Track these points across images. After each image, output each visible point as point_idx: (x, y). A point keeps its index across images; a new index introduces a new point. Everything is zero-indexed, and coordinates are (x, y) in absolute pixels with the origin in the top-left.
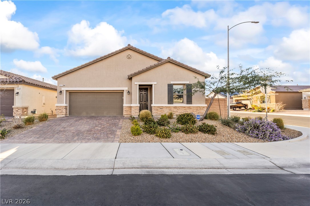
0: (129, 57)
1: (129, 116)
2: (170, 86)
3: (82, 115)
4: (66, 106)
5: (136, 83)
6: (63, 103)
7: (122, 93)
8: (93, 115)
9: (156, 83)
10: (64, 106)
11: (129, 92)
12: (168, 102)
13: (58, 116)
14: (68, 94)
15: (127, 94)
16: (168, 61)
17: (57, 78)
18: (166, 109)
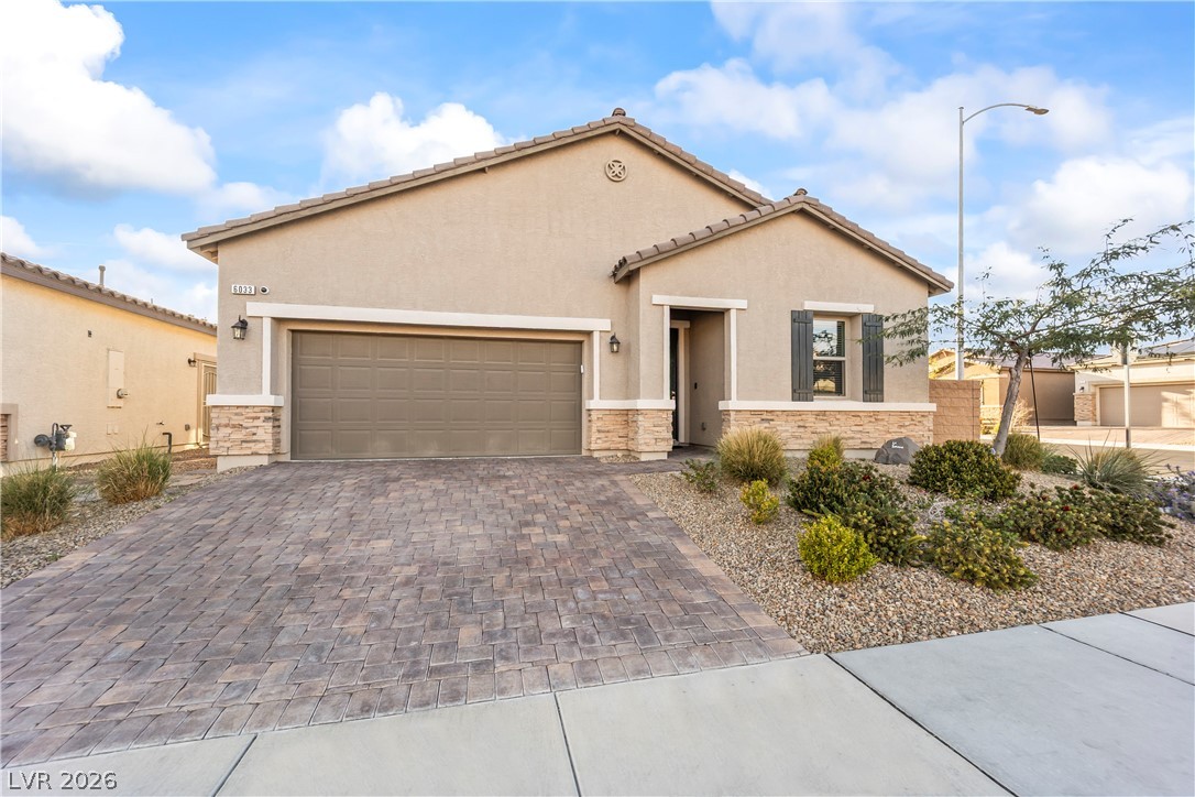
0: (616, 175)
1: (620, 454)
2: (801, 322)
3: (369, 454)
4: (274, 409)
5: (657, 299)
6: (260, 390)
7: (576, 343)
8: (431, 452)
9: (743, 304)
10: (263, 409)
11: (614, 340)
12: (794, 391)
13: (223, 465)
14: (285, 339)
15: (607, 349)
16: (799, 206)
17: (217, 244)
18: (787, 421)
